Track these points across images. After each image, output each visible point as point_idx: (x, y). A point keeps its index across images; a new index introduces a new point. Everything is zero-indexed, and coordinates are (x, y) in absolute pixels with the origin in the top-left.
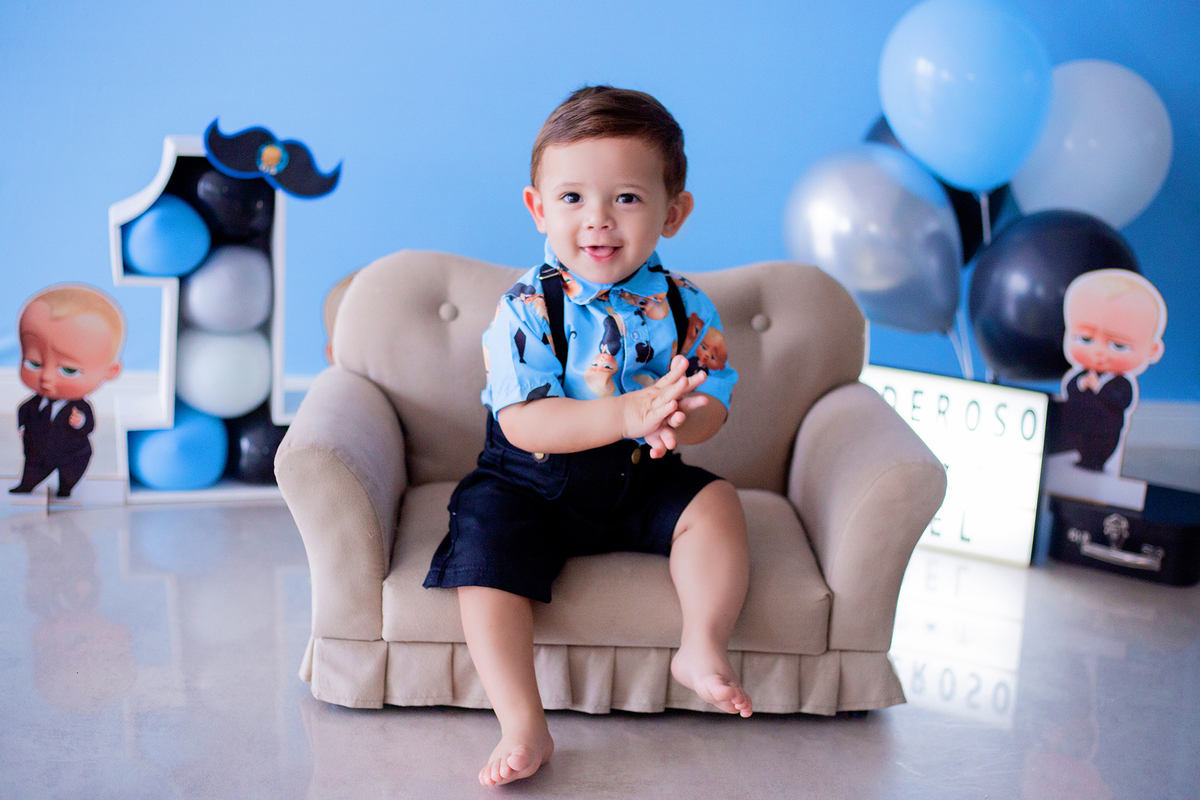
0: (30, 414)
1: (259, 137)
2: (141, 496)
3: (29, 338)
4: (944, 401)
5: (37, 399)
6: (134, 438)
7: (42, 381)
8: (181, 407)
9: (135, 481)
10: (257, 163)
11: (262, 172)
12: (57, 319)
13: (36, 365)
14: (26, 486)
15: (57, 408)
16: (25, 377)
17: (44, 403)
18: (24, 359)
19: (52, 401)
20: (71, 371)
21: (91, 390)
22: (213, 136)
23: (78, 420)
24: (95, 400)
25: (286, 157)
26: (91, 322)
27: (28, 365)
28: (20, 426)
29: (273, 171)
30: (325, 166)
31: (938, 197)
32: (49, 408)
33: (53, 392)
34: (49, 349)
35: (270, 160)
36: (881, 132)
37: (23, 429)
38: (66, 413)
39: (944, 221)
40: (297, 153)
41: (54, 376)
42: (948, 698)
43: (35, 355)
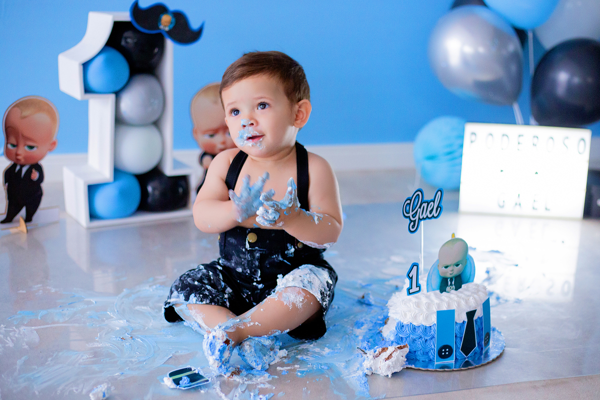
0: (10, 175)
1: (160, 9)
2: (95, 223)
3: (10, 131)
4: (536, 139)
5: (13, 167)
6: (92, 189)
7: (17, 155)
9: (93, 216)
10: (159, 24)
11: (160, 29)
12: (25, 117)
13: (14, 146)
14: (10, 218)
15: (24, 170)
16: (8, 154)
17: (18, 168)
18: (7, 143)
19: (22, 166)
20: (31, 147)
21: (42, 158)
23: (35, 175)
24: (44, 163)
25: (174, 20)
26: (41, 118)
27: (10, 146)
28: (5, 183)
29: (167, 29)
30: (194, 25)
32: (20, 170)
33: (23, 161)
34: (20, 135)
35: (166, 21)
37: (7, 184)
38: (29, 172)
40: (180, 18)
41: (23, 151)
43: (13, 141)
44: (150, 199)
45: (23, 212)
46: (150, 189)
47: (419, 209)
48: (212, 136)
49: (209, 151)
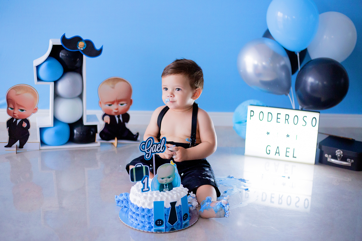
0: (10, 123)
1: (78, 39)
2: (44, 147)
3: (10, 101)
5: (12, 119)
6: (42, 130)
7: (14, 113)
8: (56, 120)
9: (42, 143)
12: (18, 95)
13: (12, 109)
14: (9, 145)
15: (18, 121)
16: (9, 112)
17: (15, 120)
18: (8, 107)
19: (17, 119)
20: (22, 110)
22: (64, 39)
23: (25, 125)
25: (85, 45)
26: (28, 96)
27: (9, 109)
28: (7, 127)
30: (98, 47)
31: (284, 53)
32: (16, 121)
33: (17, 117)
34: (16, 103)
35: (81, 46)
36: (267, 34)
37: (8, 128)
38: (21, 123)
39: (286, 61)
40: (89, 43)
41: (17, 112)
42: (289, 205)
43: (12, 106)
44: (75, 137)
45: (18, 143)
46: (75, 131)
47: (151, 148)
48: (110, 105)
49: (107, 113)
